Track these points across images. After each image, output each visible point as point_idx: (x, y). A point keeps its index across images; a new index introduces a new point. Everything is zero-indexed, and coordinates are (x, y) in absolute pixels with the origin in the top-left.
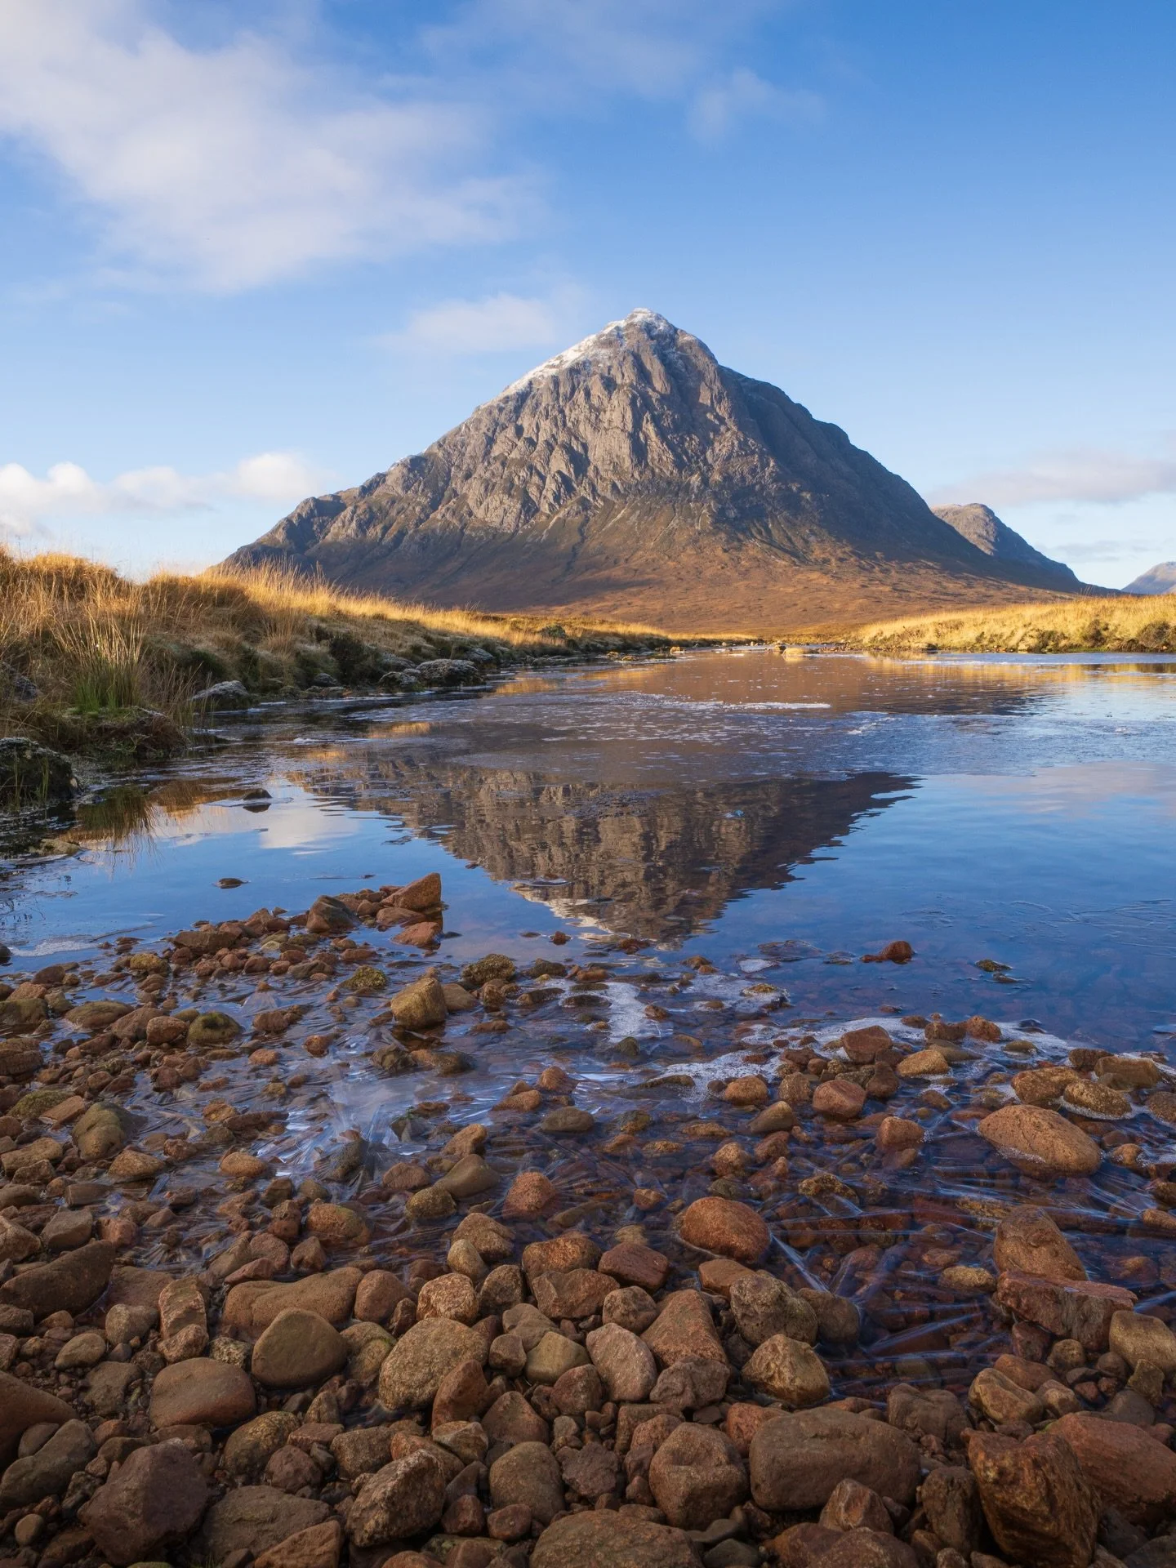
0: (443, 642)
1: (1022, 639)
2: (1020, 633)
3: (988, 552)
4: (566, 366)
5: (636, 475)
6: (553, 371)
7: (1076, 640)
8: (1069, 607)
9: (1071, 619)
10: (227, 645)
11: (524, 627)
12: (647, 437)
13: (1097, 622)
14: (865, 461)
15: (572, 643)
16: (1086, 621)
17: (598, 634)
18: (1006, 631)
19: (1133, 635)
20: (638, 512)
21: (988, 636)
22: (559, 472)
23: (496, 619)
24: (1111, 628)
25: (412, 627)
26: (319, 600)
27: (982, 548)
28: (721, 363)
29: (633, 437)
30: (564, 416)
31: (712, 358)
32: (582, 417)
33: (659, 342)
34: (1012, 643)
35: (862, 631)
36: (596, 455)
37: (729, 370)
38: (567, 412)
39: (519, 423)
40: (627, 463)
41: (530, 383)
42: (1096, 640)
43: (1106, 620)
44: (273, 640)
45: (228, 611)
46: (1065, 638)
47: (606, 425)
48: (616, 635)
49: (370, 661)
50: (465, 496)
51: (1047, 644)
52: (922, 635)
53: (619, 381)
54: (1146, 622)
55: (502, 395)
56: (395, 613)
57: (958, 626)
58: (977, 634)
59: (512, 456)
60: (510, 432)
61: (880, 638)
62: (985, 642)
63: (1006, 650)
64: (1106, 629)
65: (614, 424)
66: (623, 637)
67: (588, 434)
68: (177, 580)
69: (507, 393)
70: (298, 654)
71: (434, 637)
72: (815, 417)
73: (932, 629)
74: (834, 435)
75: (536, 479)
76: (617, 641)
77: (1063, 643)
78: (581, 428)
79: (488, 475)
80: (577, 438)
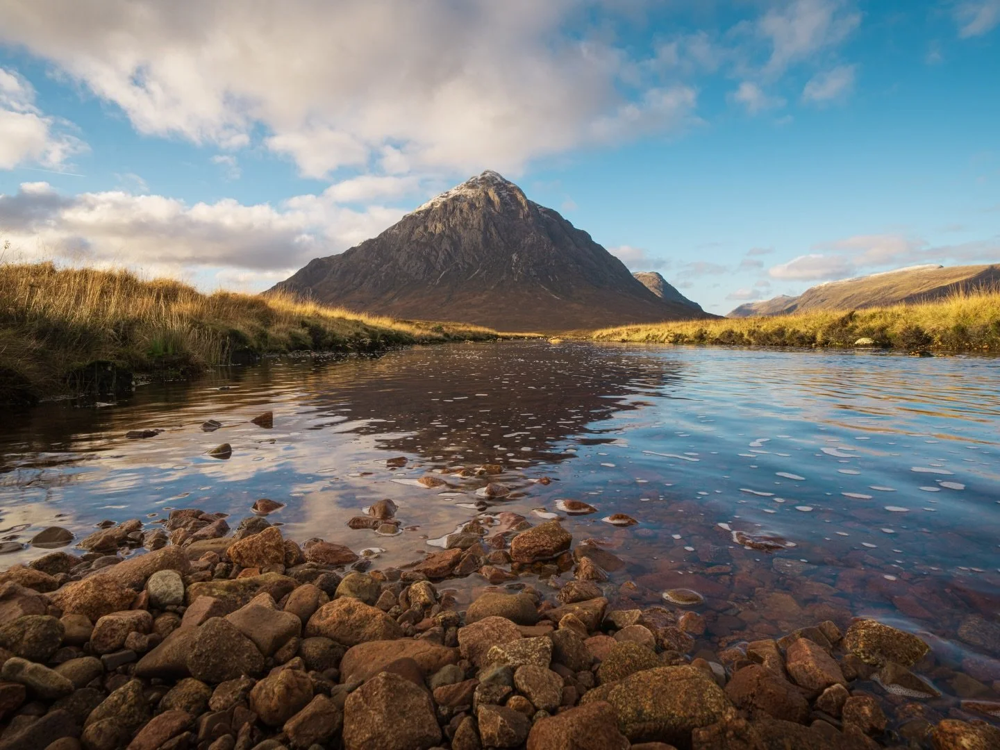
0: (373, 331)
1: (667, 338)
2: (666, 334)
3: (659, 296)
4: (451, 197)
5: (485, 252)
6: (444, 199)
7: (692, 338)
8: (691, 323)
9: (689, 328)
10: (252, 328)
11: (422, 327)
12: (491, 234)
13: (701, 330)
14: (599, 249)
15: (446, 335)
16: (697, 329)
17: (460, 331)
18: (660, 333)
19: (718, 337)
20: (486, 271)
21: (651, 335)
22: (446, 250)
23: (409, 322)
24: (708, 332)
25: (357, 323)
26: (309, 308)
27: (657, 294)
28: (528, 199)
29: (484, 233)
30: (449, 222)
31: (524, 196)
32: (458, 223)
33: (497, 187)
34: (662, 339)
35: (594, 333)
36: (465, 241)
37: (533, 202)
38: (451, 220)
39: (426, 224)
40: (481, 246)
41: (432, 205)
42: (701, 339)
43: (706, 329)
44: (277, 326)
45: (255, 310)
46: (687, 337)
47: (470, 227)
48: (470, 331)
49: (330, 338)
50: (397, 260)
51: (678, 340)
52: (621, 335)
53: (477, 205)
54: (723, 330)
55: (417, 210)
56: (351, 317)
57: (638, 331)
58: (647, 335)
59: (422, 241)
60: (421, 229)
61: (601, 336)
62: (650, 339)
63: (660, 342)
64: (706, 333)
65: (475, 227)
66: (474, 334)
67: (461, 231)
68: (228, 294)
69: (420, 209)
70: (290, 333)
71: (369, 329)
72: (575, 227)
73: (625, 332)
74: (584, 236)
75: (434, 253)
76: (471, 335)
77: (686, 339)
78: (458, 228)
79: (409, 250)
80: (455, 233)
